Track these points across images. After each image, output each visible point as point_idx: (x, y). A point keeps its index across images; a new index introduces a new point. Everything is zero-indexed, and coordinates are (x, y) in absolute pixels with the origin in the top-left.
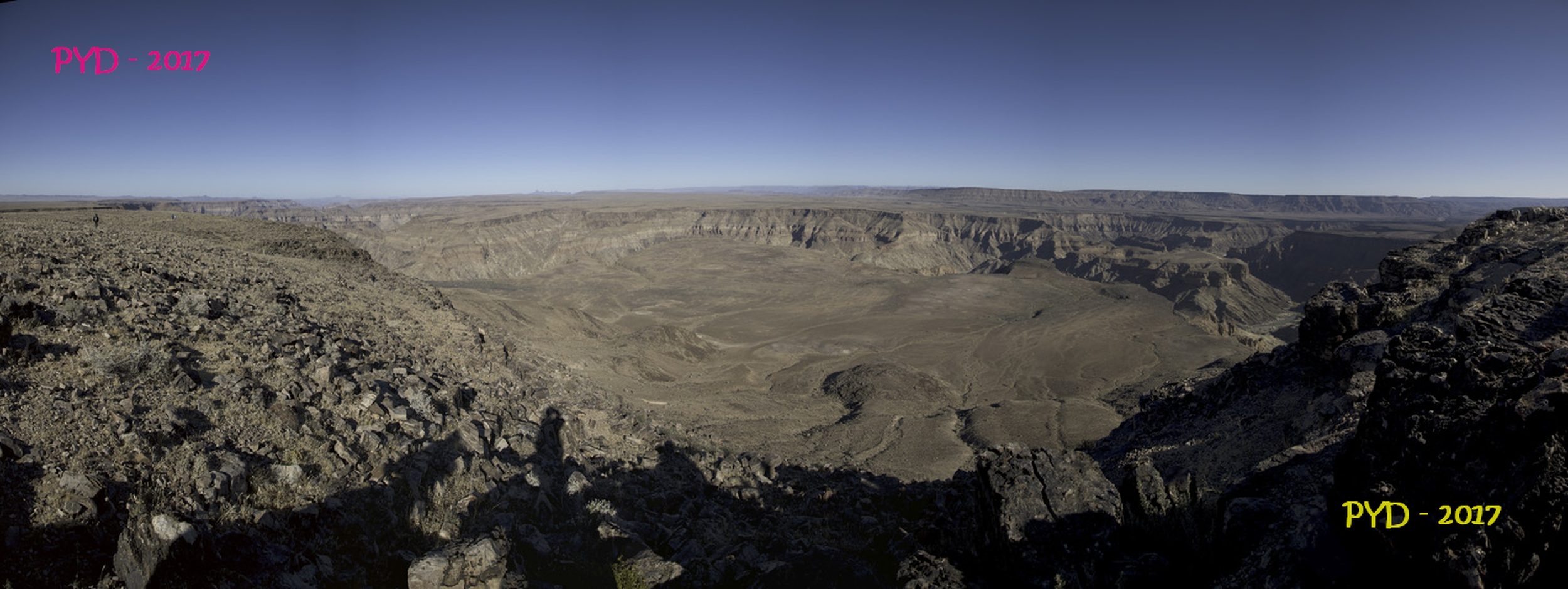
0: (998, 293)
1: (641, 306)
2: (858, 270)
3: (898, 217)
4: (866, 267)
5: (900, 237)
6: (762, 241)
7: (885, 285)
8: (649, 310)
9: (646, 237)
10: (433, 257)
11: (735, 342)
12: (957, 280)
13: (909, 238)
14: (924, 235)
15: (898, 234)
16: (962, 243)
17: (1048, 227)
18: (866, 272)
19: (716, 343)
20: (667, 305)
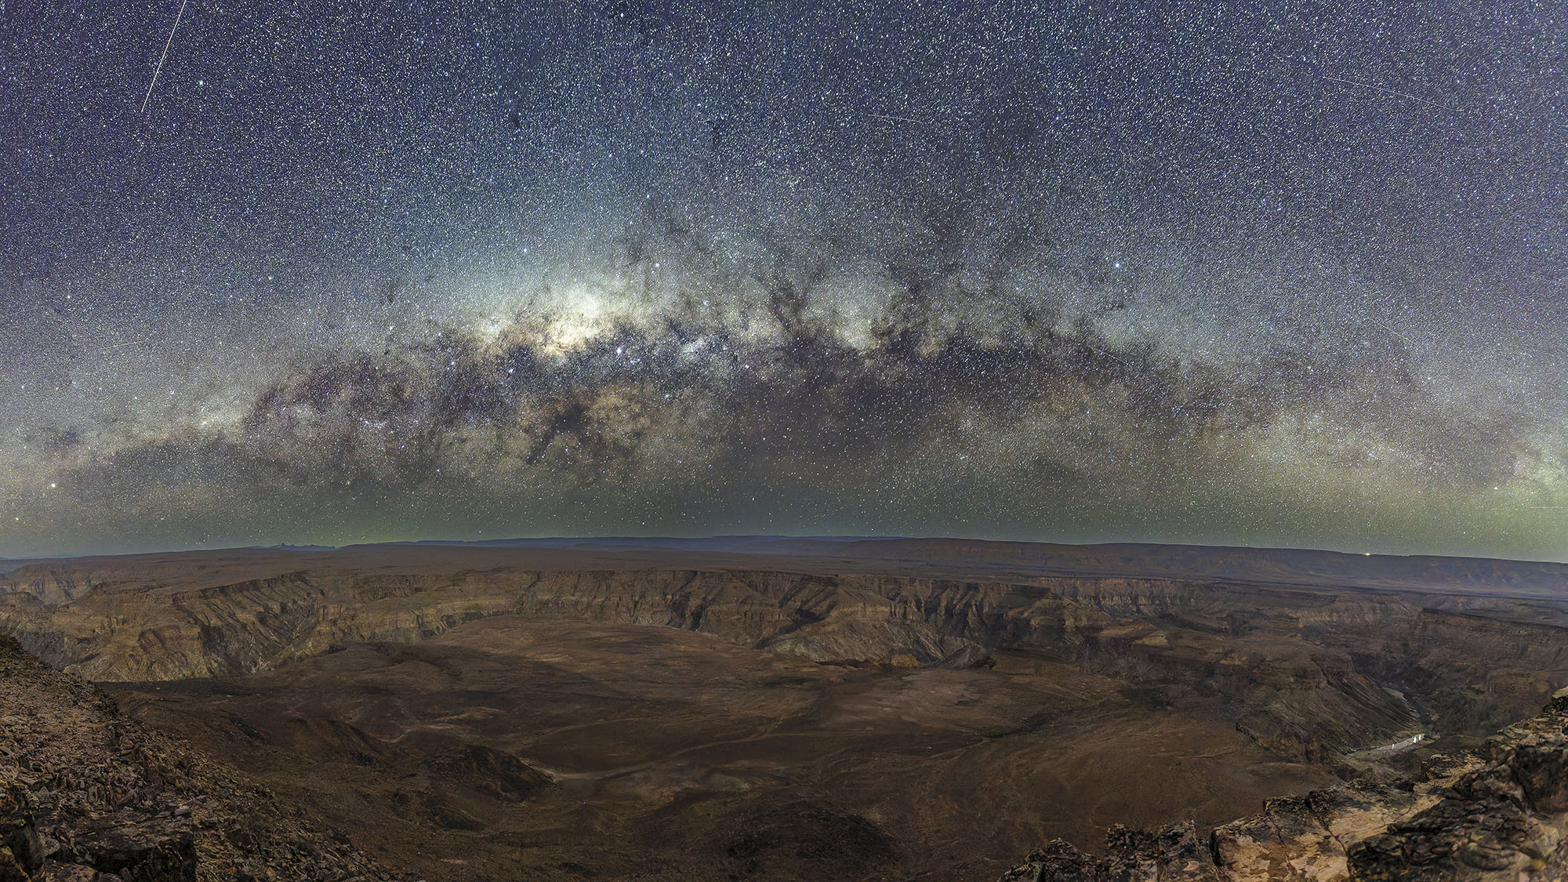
0: (976, 697)
1: (440, 715)
2: (767, 663)
3: (830, 582)
4: (779, 657)
5: (834, 614)
6: (624, 619)
7: (806, 685)
8: (451, 722)
9: (451, 613)
10: (125, 646)
11: (578, 771)
12: (915, 678)
13: (846, 615)
14: (869, 610)
15: (831, 607)
16: (927, 620)
17: (1056, 597)
18: (779, 666)
19: (548, 772)
20: (478, 716)
